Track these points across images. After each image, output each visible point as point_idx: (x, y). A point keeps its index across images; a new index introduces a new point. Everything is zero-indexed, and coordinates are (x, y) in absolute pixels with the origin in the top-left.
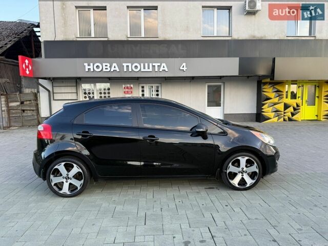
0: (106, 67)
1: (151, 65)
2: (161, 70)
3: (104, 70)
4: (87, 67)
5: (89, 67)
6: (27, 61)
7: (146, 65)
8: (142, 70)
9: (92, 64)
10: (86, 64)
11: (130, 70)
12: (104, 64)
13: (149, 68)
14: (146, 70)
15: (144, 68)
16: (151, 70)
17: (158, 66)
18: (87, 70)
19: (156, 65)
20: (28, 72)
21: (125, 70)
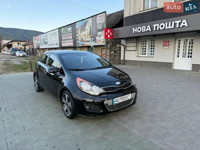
0: (144, 29)
1: (173, 23)
2: (181, 26)
3: (143, 31)
4: (134, 30)
5: (135, 30)
6: (109, 31)
7: (170, 23)
8: (167, 28)
9: (136, 28)
10: (133, 29)
11: (158, 29)
12: (143, 27)
13: (171, 25)
14: (170, 27)
15: (168, 26)
16: (173, 27)
17: (179, 23)
18: (134, 32)
19: (178, 22)
20: (109, 36)
21: (155, 29)
